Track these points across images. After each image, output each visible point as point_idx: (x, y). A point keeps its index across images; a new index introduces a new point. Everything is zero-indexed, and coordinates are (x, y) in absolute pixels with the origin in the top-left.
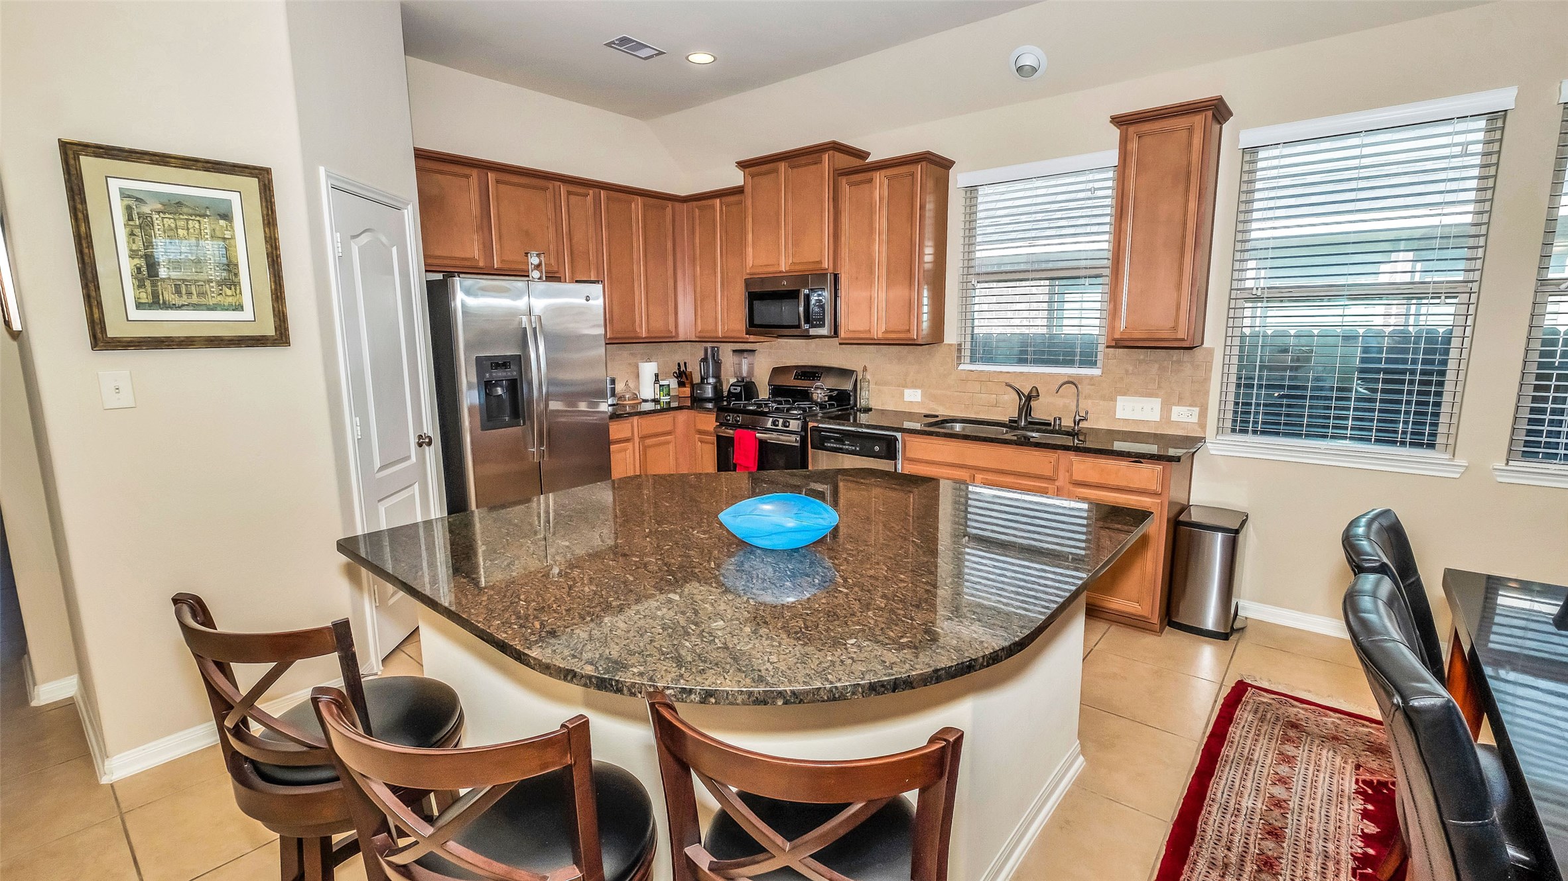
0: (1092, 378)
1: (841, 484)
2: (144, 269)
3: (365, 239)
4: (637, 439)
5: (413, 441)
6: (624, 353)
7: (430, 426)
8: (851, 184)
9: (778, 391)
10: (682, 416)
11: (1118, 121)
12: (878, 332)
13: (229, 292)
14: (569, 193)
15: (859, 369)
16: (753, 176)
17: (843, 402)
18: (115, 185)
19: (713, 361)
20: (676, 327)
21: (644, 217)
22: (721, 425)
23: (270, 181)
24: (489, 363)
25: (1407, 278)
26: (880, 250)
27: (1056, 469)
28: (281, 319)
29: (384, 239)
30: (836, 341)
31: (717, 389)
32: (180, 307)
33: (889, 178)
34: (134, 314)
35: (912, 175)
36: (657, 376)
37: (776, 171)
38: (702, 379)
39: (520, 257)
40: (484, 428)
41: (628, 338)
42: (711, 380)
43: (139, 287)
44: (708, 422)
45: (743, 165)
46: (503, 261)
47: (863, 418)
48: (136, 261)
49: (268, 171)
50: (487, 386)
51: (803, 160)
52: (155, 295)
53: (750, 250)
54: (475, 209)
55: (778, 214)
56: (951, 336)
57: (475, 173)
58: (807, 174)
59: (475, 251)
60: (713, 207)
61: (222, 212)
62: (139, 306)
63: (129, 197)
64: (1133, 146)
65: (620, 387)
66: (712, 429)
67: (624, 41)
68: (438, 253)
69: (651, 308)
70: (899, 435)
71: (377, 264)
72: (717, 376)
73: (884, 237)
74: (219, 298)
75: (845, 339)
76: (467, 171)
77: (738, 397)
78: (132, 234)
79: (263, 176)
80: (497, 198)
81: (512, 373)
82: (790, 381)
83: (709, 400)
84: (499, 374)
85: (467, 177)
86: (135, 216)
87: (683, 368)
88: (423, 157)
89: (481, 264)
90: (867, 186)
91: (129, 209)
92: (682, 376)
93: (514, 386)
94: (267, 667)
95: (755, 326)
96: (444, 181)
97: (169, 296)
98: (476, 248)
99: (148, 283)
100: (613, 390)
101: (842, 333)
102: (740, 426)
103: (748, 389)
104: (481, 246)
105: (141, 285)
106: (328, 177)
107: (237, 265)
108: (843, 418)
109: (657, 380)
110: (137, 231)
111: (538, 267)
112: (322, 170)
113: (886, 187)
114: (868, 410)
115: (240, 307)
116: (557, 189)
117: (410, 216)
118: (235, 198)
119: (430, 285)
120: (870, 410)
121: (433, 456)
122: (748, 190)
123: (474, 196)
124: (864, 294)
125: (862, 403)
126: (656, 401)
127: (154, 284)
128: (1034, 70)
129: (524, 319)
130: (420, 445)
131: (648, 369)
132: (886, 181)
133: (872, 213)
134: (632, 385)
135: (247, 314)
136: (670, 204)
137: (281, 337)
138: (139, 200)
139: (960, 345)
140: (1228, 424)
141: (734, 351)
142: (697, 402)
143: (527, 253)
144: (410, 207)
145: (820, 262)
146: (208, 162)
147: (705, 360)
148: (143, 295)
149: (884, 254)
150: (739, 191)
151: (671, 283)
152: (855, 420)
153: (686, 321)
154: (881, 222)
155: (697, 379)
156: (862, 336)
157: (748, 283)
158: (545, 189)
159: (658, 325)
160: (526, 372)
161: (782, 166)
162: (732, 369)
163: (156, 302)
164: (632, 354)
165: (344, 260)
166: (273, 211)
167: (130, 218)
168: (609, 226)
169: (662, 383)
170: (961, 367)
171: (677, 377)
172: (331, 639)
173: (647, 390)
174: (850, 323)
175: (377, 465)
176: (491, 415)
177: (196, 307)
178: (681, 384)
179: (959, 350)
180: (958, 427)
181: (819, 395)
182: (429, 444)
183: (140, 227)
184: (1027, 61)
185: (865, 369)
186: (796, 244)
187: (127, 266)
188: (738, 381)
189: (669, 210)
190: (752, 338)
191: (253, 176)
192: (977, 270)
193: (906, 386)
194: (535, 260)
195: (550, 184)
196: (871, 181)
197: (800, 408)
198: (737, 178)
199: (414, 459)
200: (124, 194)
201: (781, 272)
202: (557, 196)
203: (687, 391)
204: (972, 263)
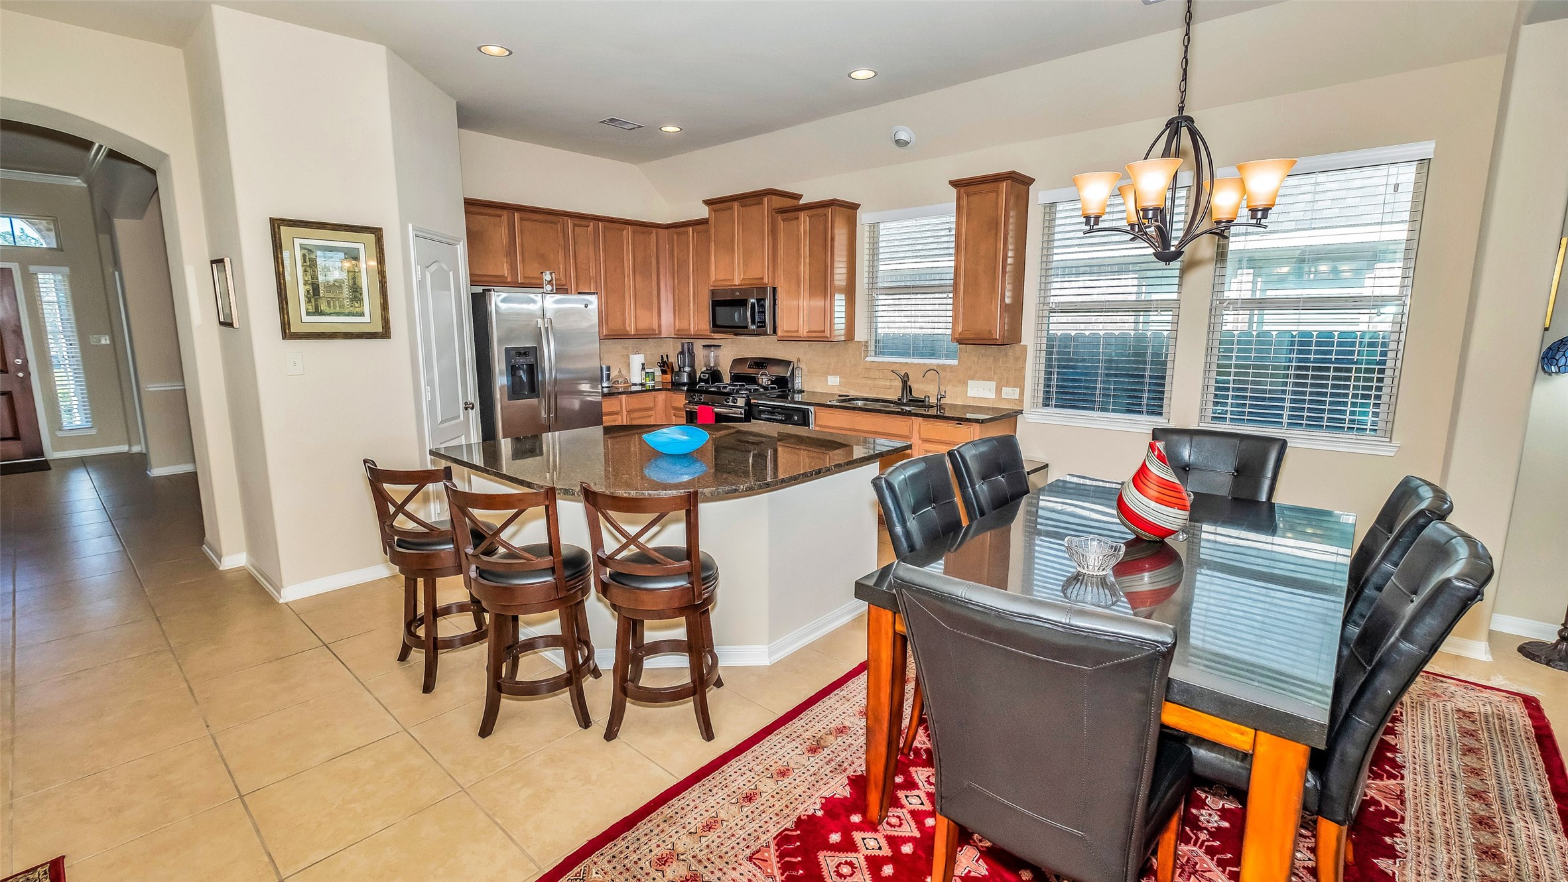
0: (951, 367)
1: (780, 449)
2: (311, 291)
3: (434, 268)
4: (625, 413)
5: (461, 406)
6: (617, 347)
7: (473, 396)
8: (784, 220)
9: (736, 378)
10: (662, 396)
11: (954, 184)
12: (803, 332)
13: (357, 305)
14: (575, 225)
15: (795, 360)
16: (715, 211)
17: (783, 385)
18: (297, 242)
19: (688, 353)
20: (660, 326)
21: (633, 241)
22: (690, 402)
23: (382, 236)
24: (514, 352)
25: (1133, 297)
26: (804, 270)
27: (911, 430)
28: (386, 321)
29: (445, 267)
30: (774, 337)
31: (692, 375)
32: (330, 314)
33: (811, 217)
34: (306, 319)
35: (826, 215)
36: (643, 364)
37: (731, 208)
38: (680, 368)
39: (537, 274)
40: (510, 399)
41: (620, 335)
42: (687, 369)
43: (308, 302)
44: (680, 400)
45: (707, 202)
46: (525, 277)
47: (798, 397)
48: (307, 287)
49: (380, 229)
50: (513, 370)
51: (749, 201)
52: (317, 307)
53: (713, 268)
54: (505, 240)
55: (733, 241)
56: (860, 334)
57: (505, 213)
58: (754, 210)
59: (505, 271)
60: (687, 233)
61: (354, 255)
62: (308, 314)
63: (305, 249)
64: (965, 202)
65: (614, 374)
66: (682, 406)
67: (612, 120)
68: (478, 272)
69: (638, 312)
70: (812, 408)
71: (441, 284)
72: (692, 366)
73: (808, 260)
74: (351, 309)
75: (782, 337)
76: (498, 212)
77: (706, 381)
78: (305, 271)
79: (377, 232)
80: (521, 232)
81: (530, 360)
82: (746, 370)
83: (684, 384)
84: (521, 360)
85: (500, 216)
86: (307, 260)
87: (665, 359)
88: (471, 205)
89: (509, 280)
90: (794, 222)
91: (304, 256)
92: (665, 366)
93: (532, 370)
94: (414, 487)
95: (717, 326)
96: (482, 220)
97: (323, 307)
98: (505, 268)
99: (313, 300)
100: (609, 375)
101: (779, 333)
102: (703, 403)
103: (715, 376)
104: (509, 267)
105: (309, 301)
106: (413, 230)
107: (361, 288)
108: (783, 397)
109: (643, 369)
110: (308, 269)
111: (550, 282)
112: (410, 225)
113: (808, 224)
114: (801, 392)
115: (362, 315)
116: (565, 222)
117: (461, 249)
118: (361, 247)
119: (474, 296)
120: (803, 392)
121: (474, 416)
122: (712, 222)
123: (504, 230)
124: (795, 303)
125: (798, 386)
126: (642, 384)
127: (316, 301)
128: (907, 143)
129: (540, 321)
130: (466, 409)
131: (637, 360)
132: (808, 219)
133: (799, 242)
134: (624, 372)
135: (366, 319)
136: (654, 231)
137: (385, 333)
138: (310, 251)
139: (867, 342)
140: (1041, 400)
141: (704, 346)
142: (676, 386)
143: (542, 273)
144: (461, 243)
145: (762, 278)
146: (347, 226)
147: (682, 353)
148: (310, 307)
149: (807, 272)
150: (705, 222)
151: (655, 292)
152: (793, 398)
153: (667, 321)
154: (805, 249)
155: (676, 369)
156: (793, 334)
157: (713, 293)
158: (556, 223)
159: (643, 324)
160: (541, 360)
161: (736, 205)
162: (703, 359)
163: (318, 312)
164: (625, 348)
165: (421, 283)
166: (383, 254)
167: (305, 262)
168: (605, 250)
169: (647, 370)
170: (868, 359)
171: (660, 366)
172: (442, 475)
173: (636, 377)
174: (784, 325)
175: (440, 419)
176: (515, 392)
177: (338, 314)
178: (664, 372)
179: (866, 346)
180: (860, 403)
181: (764, 380)
182: (472, 408)
183: (310, 266)
184: (903, 136)
185: (799, 360)
186: (746, 264)
187: (302, 290)
188: (707, 370)
189: (654, 236)
190: (716, 336)
191: (371, 233)
192: (880, 285)
193: (828, 374)
194: (547, 277)
195: (560, 219)
196: (797, 218)
197: (747, 389)
198: (704, 212)
199: (462, 418)
200: (302, 247)
201: (735, 285)
202: (566, 226)
203: (668, 377)
204: (875, 281)
